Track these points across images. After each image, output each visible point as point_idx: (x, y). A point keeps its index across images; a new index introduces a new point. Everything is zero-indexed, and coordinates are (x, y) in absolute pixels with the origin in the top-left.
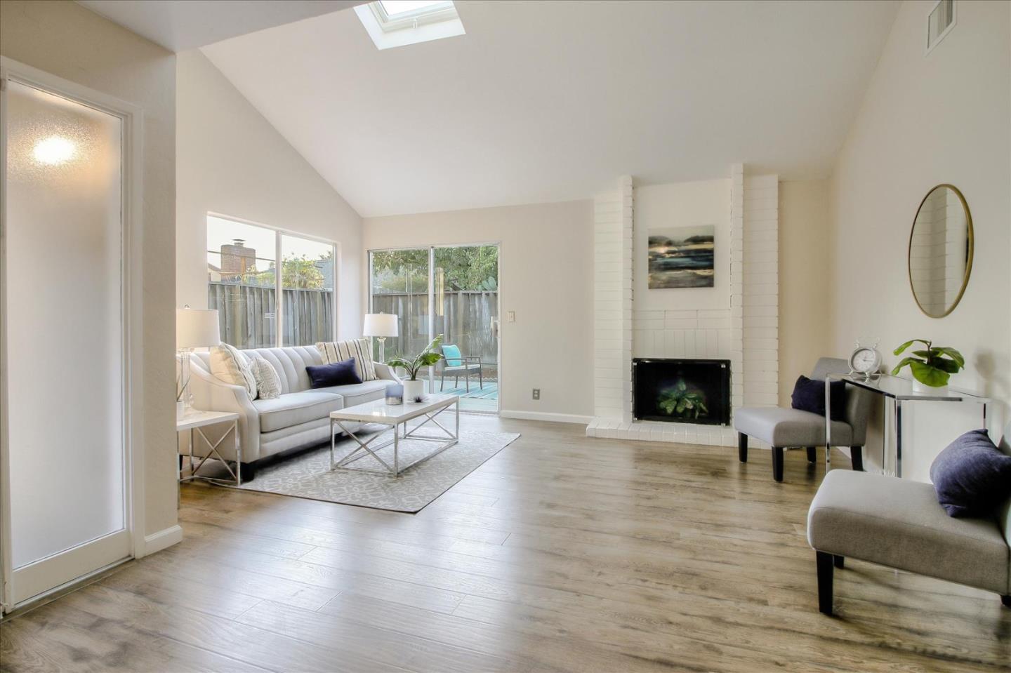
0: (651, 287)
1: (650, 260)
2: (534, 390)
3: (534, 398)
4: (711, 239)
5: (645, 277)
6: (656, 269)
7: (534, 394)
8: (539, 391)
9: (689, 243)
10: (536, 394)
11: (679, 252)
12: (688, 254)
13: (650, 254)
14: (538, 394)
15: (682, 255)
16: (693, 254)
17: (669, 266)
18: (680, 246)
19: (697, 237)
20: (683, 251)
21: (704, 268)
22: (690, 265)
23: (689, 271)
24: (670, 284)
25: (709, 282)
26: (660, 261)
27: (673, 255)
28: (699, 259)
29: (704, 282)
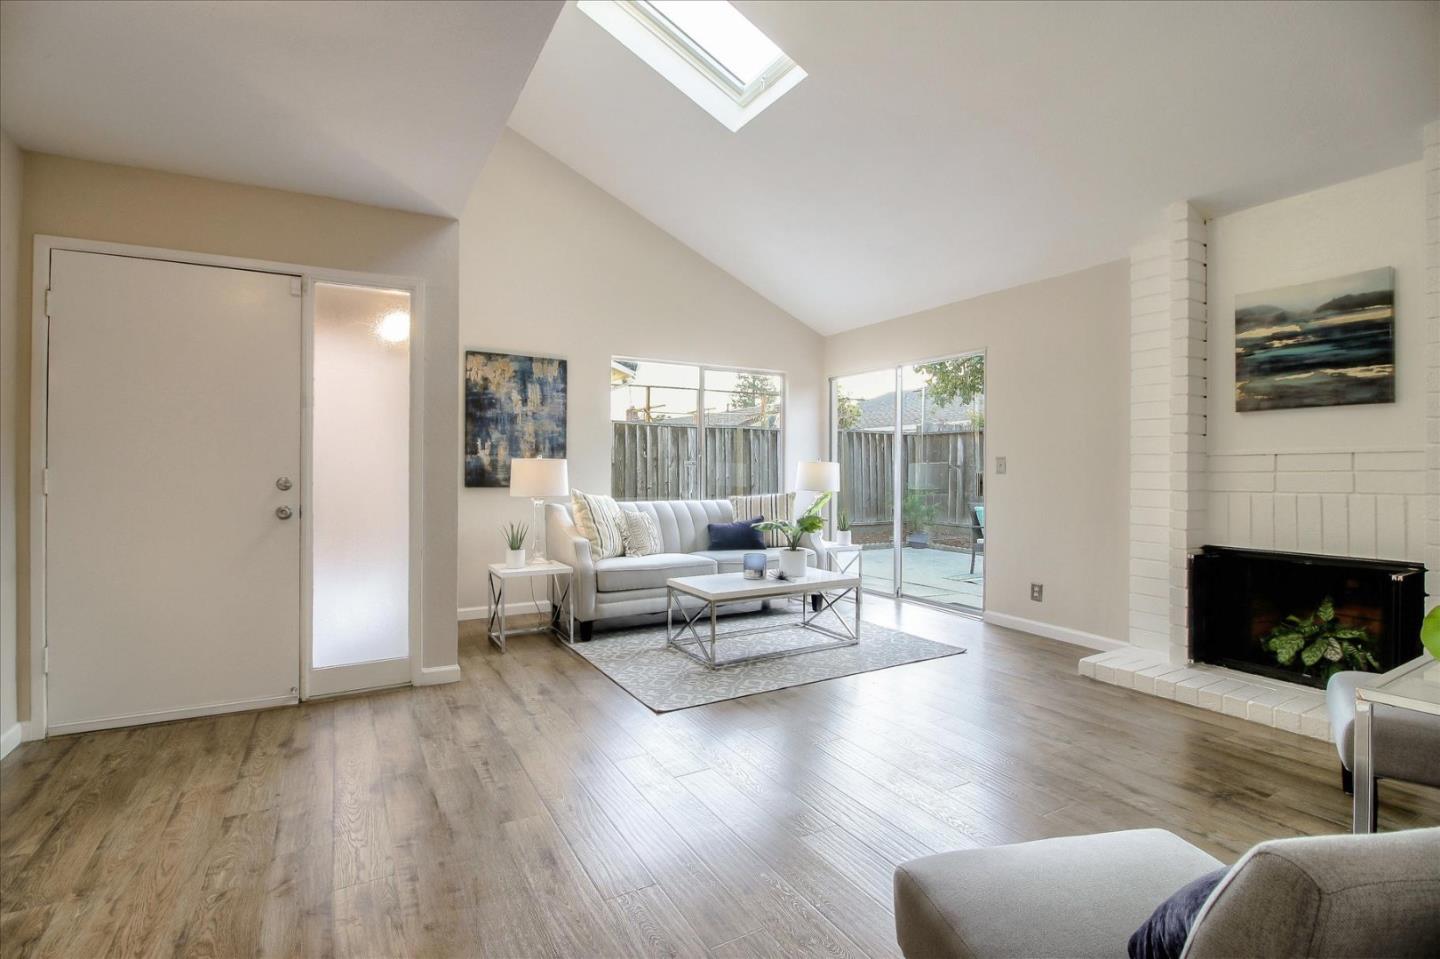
0: (1241, 407)
1: (1238, 356)
2: (1033, 586)
3: (1033, 598)
4: (1387, 299)
5: (1228, 388)
6: (1252, 372)
7: (1033, 591)
8: (1041, 587)
9: (1329, 312)
10: (1037, 592)
11: (1304, 333)
12: (1325, 335)
13: (1239, 343)
14: (1040, 592)
15: (1312, 338)
16: (1337, 335)
17: (1281, 365)
18: (1306, 321)
19: (1348, 297)
20: (1314, 332)
21: (1367, 362)
22: (1333, 359)
23: (1330, 371)
24: (1282, 400)
25: (1382, 392)
26: (1260, 355)
27: (1290, 342)
28: (1354, 344)
29: (1366, 394)
